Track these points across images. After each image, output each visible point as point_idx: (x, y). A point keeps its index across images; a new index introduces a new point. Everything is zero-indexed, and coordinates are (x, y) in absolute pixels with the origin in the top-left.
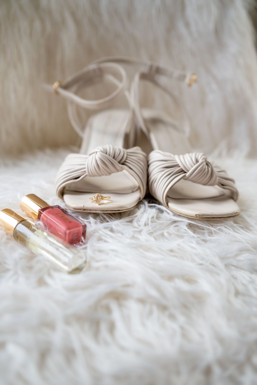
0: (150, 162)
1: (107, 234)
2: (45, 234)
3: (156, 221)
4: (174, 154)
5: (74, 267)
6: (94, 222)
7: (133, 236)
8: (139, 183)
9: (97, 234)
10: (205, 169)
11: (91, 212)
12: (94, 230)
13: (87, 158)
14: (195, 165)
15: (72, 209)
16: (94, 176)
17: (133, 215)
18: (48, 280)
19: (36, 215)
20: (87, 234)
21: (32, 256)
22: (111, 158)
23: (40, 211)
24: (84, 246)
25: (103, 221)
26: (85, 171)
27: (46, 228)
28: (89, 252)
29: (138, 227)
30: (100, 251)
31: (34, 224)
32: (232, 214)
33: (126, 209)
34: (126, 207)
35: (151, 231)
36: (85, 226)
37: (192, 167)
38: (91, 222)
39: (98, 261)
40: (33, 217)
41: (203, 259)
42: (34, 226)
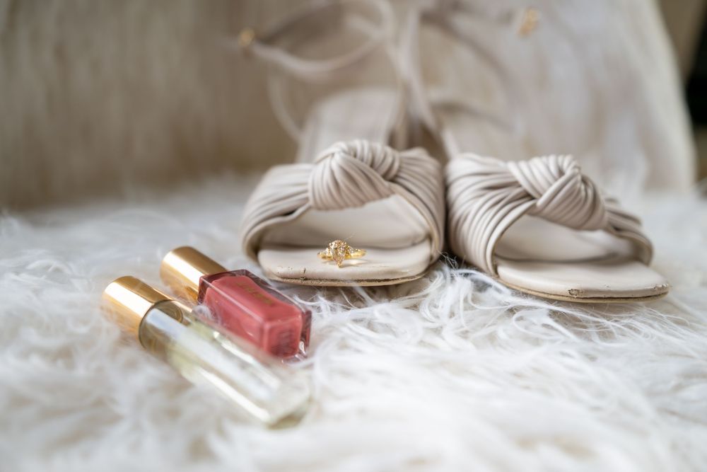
0: (451, 178)
1: (361, 335)
2: (216, 335)
3: (473, 307)
4: (506, 160)
5: (281, 411)
6: (329, 308)
7: (421, 341)
8: (430, 221)
9: (337, 335)
10: (579, 191)
11: (321, 283)
12: (330, 326)
13: (310, 171)
14: (556, 180)
15: (277, 279)
16: (327, 208)
17: (419, 290)
18: (217, 445)
19: (193, 291)
20: (313, 336)
21: (182, 386)
22: (367, 167)
23: (205, 281)
24: (304, 363)
25: (350, 306)
26: (307, 199)
27: (217, 319)
28: (319, 373)
29: (434, 319)
30: (346, 373)
31: (190, 310)
32: (652, 290)
33: (403, 278)
34: (402, 273)
35: (466, 328)
36: (308, 316)
37: (550, 185)
38: (323, 307)
39: (339, 398)
40: (189, 297)
41: (601, 395)
42: (187, 314)
